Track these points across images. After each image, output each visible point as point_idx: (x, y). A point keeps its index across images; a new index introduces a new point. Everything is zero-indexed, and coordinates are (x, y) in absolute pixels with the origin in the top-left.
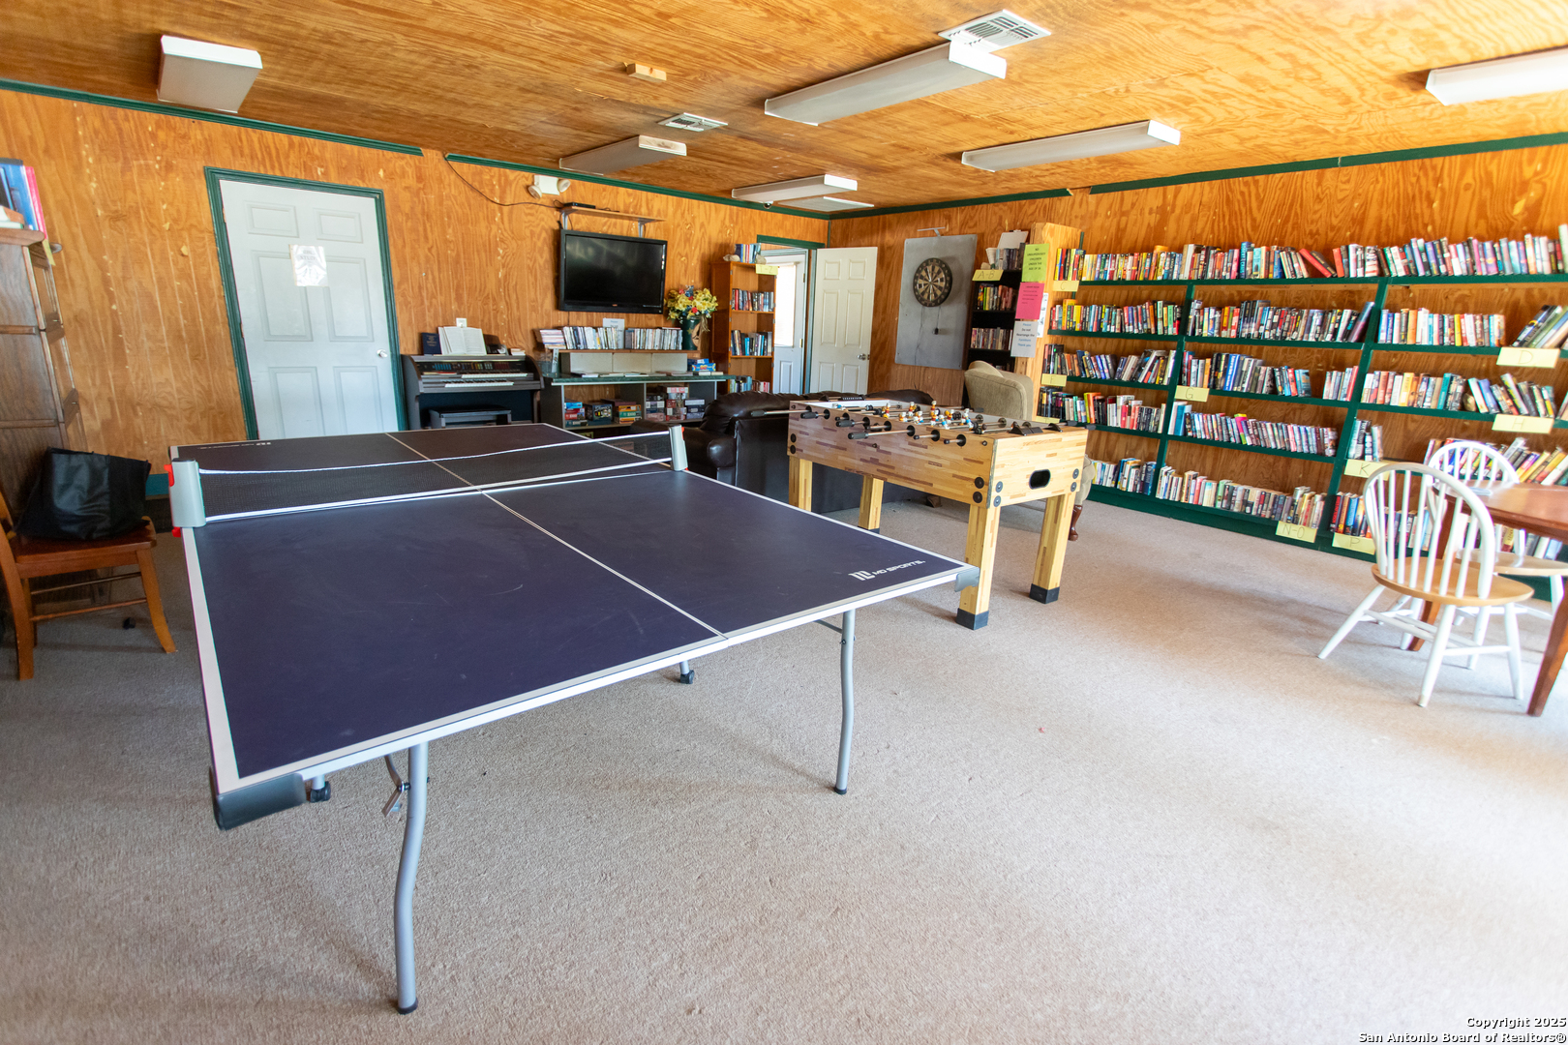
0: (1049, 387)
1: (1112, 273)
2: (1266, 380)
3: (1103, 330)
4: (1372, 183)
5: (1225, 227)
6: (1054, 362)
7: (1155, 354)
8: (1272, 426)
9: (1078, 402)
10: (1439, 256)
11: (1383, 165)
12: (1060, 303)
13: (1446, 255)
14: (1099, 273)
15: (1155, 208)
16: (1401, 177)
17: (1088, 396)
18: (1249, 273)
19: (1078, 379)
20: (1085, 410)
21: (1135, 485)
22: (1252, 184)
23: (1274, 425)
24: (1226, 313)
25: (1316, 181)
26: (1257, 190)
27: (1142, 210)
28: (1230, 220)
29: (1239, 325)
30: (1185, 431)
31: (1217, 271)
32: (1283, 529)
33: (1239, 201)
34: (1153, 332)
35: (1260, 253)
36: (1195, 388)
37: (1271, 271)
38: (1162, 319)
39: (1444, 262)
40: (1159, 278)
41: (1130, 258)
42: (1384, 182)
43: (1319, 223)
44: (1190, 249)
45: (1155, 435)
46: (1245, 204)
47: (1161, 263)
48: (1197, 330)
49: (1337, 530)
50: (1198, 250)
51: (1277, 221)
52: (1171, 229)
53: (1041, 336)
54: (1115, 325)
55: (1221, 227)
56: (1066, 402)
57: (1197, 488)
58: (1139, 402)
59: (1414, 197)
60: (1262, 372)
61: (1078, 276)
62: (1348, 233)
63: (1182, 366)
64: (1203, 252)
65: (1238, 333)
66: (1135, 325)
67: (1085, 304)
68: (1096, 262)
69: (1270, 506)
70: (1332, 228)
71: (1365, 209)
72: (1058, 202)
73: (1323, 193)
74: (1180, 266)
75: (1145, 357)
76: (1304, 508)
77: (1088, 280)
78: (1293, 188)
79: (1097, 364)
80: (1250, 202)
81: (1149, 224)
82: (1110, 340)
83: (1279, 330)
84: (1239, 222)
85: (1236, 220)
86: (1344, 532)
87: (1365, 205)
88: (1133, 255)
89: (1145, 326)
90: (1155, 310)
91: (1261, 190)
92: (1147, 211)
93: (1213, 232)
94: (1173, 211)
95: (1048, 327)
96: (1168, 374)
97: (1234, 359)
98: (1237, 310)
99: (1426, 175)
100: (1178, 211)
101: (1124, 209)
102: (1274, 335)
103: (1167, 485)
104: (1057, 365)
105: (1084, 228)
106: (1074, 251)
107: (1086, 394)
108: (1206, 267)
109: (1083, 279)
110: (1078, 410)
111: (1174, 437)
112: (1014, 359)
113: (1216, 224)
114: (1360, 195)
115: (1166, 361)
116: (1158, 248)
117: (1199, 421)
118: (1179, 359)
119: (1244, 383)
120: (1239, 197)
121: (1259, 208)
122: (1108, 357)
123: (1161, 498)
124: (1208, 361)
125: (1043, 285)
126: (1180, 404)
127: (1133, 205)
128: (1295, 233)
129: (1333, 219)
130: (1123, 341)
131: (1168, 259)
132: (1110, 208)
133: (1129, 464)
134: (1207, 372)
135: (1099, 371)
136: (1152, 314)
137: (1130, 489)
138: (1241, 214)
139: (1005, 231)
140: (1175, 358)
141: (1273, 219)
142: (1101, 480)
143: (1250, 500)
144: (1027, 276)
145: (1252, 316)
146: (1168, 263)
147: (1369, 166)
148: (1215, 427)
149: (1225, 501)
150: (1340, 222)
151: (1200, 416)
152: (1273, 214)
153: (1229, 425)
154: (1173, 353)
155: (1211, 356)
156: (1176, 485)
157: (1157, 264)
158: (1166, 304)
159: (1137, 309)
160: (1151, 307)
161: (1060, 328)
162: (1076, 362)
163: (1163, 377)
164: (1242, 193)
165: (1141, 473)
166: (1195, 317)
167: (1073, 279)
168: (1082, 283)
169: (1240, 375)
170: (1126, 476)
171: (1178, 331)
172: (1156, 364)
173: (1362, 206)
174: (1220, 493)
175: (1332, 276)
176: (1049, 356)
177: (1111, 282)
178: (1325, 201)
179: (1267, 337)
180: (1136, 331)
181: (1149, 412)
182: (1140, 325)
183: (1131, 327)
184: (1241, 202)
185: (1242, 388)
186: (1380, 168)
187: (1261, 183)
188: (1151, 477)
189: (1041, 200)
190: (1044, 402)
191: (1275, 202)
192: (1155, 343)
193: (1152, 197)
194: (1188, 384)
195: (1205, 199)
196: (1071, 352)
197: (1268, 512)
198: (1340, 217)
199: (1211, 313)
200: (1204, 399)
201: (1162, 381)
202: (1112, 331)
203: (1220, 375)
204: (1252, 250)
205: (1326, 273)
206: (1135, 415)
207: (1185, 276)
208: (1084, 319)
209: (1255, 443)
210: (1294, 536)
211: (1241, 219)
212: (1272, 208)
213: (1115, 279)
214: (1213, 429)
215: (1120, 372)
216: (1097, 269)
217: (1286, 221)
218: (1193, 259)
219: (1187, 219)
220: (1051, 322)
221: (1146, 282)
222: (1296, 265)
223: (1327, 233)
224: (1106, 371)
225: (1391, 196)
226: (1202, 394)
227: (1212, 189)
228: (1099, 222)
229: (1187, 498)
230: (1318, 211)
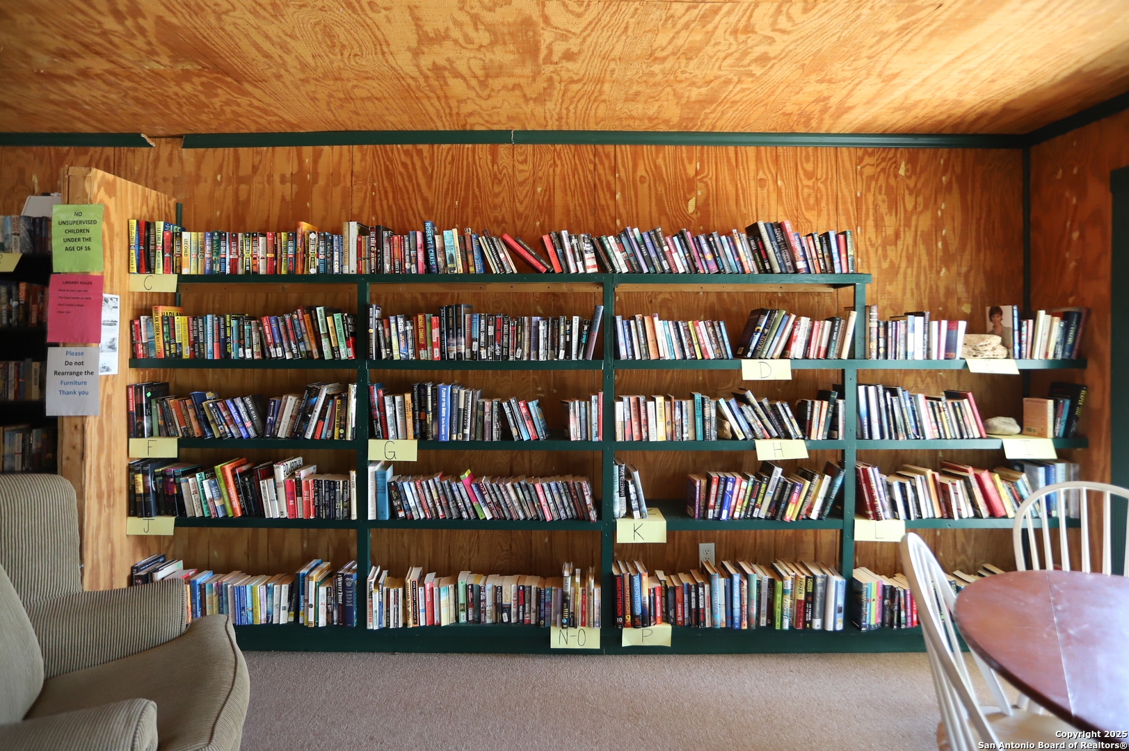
0: (146, 461)
1: (234, 263)
2: (495, 420)
3: (233, 355)
4: (550, 167)
5: (390, 208)
6: (150, 415)
7: (325, 391)
8: (513, 486)
9: (205, 483)
10: (659, 250)
11: (558, 147)
12: (148, 312)
13: (666, 249)
14: (212, 262)
15: (288, 175)
16: (578, 162)
17: (223, 470)
18: (442, 265)
19: (200, 442)
20: (221, 496)
21: (329, 613)
22: (415, 155)
23: (516, 484)
24: (421, 324)
25: (489, 157)
26: (423, 162)
27: (270, 176)
28: (394, 198)
29: (442, 341)
30: (393, 512)
31: (397, 263)
32: (558, 639)
33: (401, 174)
34: (316, 356)
35: (451, 237)
36: (395, 441)
37: (471, 262)
38: (328, 335)
39: (666, 258)
40: (313, 271)
41: (261, 240)
42: (563, 165)
43: (504, 209)
44: (353, 228)
45: (347, 522)
46: (410, 177)
47: (312, 248)
48: (383, 351)
49: (624, 624)
50: (363, 231)
51: (453, 203)
52: (316, 203)
53: (114, 371)
54: (251, 347)
55: (385, 207)
56: (183, 485)
57: (428, 600)
58: (312, 469)
59: (595, 185)
60: (487, 409)
61: (173, 266)
62: (538, 223)
63: (370, 407)
64: (373, 234)
65: (442, 352)
66: (286, 345)
67: (196, 314)
68: (204, 243)
69: (534, 606)
70: (520, 216)
71: (550, 195)
72: (130, 155)
73: (501, 173)
74: (341, 254)
75: (310, 397)
76: (579, 603)
77: (193, 272)
78: (465, 163)
79: (230, 415)
80: (416, 177)
81: (283, 198)
82: (249, 371)
83: (497, 347)
84: (407, 202)
85: (403, 199)
86: (634, 625)
87: (549, 190)
88: (264, 235)
89: (302, 347)
90: (314, 320)
91: (427, 162)
92: (277, 178)
93: (375, 213)
94: (315, 180)
95: (127, 355)
96: (352, 423)
97: (445, 392)
98: (435, 320)
99: (602, 163)
100: (322, 182)
101: (242, 173)
102: (493, 354)
103: (381, 604)
104: (157, 420)
105: (181, 197)
106: (160, 225)
107: (218, 467)
108: (379, 255)
109: (185, 271)
110: (208, 496)
111: (377, 523)
112: (54, 419)
113: (377, 203)
114: (541, 178)
115: (345, 402)
116: (304, 226)
117: (409, 490)
118: (364, 397)
119: (465, 427)
120: (402, 170)
121: (429, 186)
122: (247, 400)
123: (376, 628)
124: (408, 397)
125: (100, 279)
126: (377, 467)
127: (255, 169)
128: (478, 219)
129: (518, 205)
130: (269, 371)
131: (322, 243)
132: (220, 171)
133: (314, 577)
134: (410, 414)
135: (235, 425)
136: (309, 327)
137: (322, 622)
138: (407, 191)
139: (33, 193)
140: (357, 396)
141: (448, 201)
142: (269, 615)
143: (506, 601)
144: (63, 262)
145: (458, 327)
146: (322, 249)
147: (544, 146)
148: (435, 498)
149: (470, 610)
150: (526, 208)
151: (412, 484)
152: (447, 194)
153: (456, 493)
154: (353, 389)
155: (411, 391)
156: (396, 602)
157: (306, 250)
158: (329, 312)
159: (284, 320)
160: (306, 316)
161: (152, 355)
162: (191, 413)
163: (345, 427)
164: (404, 165)
165: (336, 590)
166: (377, 331)
167: (166, 271)
168: (183, 279)
169: (457, 416)
170: (312, 601)
171: (355, 352)
172: (330, 407)
173: (546, 191)
174: (462, 600)
175: (548, 271)
176: (139, 407)
177: (233, 276)
178: (505, 182)
179: (484, 356)
180: (288, 356)
181: (332, 487)
182: (293, 346)
183: (279, 349)
184: (405, 176)
185: (464, 435)
186: (555, 150)
187: (426, 154)
188: (352, 595)
189: (99, 149)
190: (140, 490)
191: (446, 179)
192: (320, 372)
193: (283, 160)
194: (386, 437)
195: (357, 168)
196: (182, 394)
197: (533, 614)
198: (525, 203)
199: (399, 325)
200: (413, 457)
201: (345, 434)
202: (249, 356)
203: (430, 416)
204: (440, 233)
205: (541, 268)
206: (308, 494)
207: (351, 267)
208: (196, 338)
209: (496, 516)
210: (574, 644)
211: (409, 199)
212: (445, 186)
213: (240, 272)
214: (433, 501)
215: (273, 424)
216: (207, 256)
217: (464, 205)
218: (359, 244)
219: (337, 192)
220: (133, 345)
221: (292, 277)
222: (502, 256)
223: (514, 221)
224: (248, 424)
225: (572, 183)
226: (408, 451)
227: (364, 156)
228: (204, 188)
229: (416, 620)
230: (499, 193)
